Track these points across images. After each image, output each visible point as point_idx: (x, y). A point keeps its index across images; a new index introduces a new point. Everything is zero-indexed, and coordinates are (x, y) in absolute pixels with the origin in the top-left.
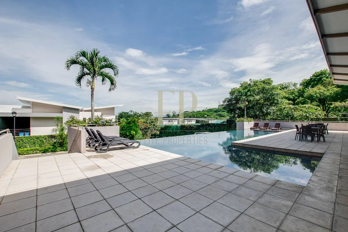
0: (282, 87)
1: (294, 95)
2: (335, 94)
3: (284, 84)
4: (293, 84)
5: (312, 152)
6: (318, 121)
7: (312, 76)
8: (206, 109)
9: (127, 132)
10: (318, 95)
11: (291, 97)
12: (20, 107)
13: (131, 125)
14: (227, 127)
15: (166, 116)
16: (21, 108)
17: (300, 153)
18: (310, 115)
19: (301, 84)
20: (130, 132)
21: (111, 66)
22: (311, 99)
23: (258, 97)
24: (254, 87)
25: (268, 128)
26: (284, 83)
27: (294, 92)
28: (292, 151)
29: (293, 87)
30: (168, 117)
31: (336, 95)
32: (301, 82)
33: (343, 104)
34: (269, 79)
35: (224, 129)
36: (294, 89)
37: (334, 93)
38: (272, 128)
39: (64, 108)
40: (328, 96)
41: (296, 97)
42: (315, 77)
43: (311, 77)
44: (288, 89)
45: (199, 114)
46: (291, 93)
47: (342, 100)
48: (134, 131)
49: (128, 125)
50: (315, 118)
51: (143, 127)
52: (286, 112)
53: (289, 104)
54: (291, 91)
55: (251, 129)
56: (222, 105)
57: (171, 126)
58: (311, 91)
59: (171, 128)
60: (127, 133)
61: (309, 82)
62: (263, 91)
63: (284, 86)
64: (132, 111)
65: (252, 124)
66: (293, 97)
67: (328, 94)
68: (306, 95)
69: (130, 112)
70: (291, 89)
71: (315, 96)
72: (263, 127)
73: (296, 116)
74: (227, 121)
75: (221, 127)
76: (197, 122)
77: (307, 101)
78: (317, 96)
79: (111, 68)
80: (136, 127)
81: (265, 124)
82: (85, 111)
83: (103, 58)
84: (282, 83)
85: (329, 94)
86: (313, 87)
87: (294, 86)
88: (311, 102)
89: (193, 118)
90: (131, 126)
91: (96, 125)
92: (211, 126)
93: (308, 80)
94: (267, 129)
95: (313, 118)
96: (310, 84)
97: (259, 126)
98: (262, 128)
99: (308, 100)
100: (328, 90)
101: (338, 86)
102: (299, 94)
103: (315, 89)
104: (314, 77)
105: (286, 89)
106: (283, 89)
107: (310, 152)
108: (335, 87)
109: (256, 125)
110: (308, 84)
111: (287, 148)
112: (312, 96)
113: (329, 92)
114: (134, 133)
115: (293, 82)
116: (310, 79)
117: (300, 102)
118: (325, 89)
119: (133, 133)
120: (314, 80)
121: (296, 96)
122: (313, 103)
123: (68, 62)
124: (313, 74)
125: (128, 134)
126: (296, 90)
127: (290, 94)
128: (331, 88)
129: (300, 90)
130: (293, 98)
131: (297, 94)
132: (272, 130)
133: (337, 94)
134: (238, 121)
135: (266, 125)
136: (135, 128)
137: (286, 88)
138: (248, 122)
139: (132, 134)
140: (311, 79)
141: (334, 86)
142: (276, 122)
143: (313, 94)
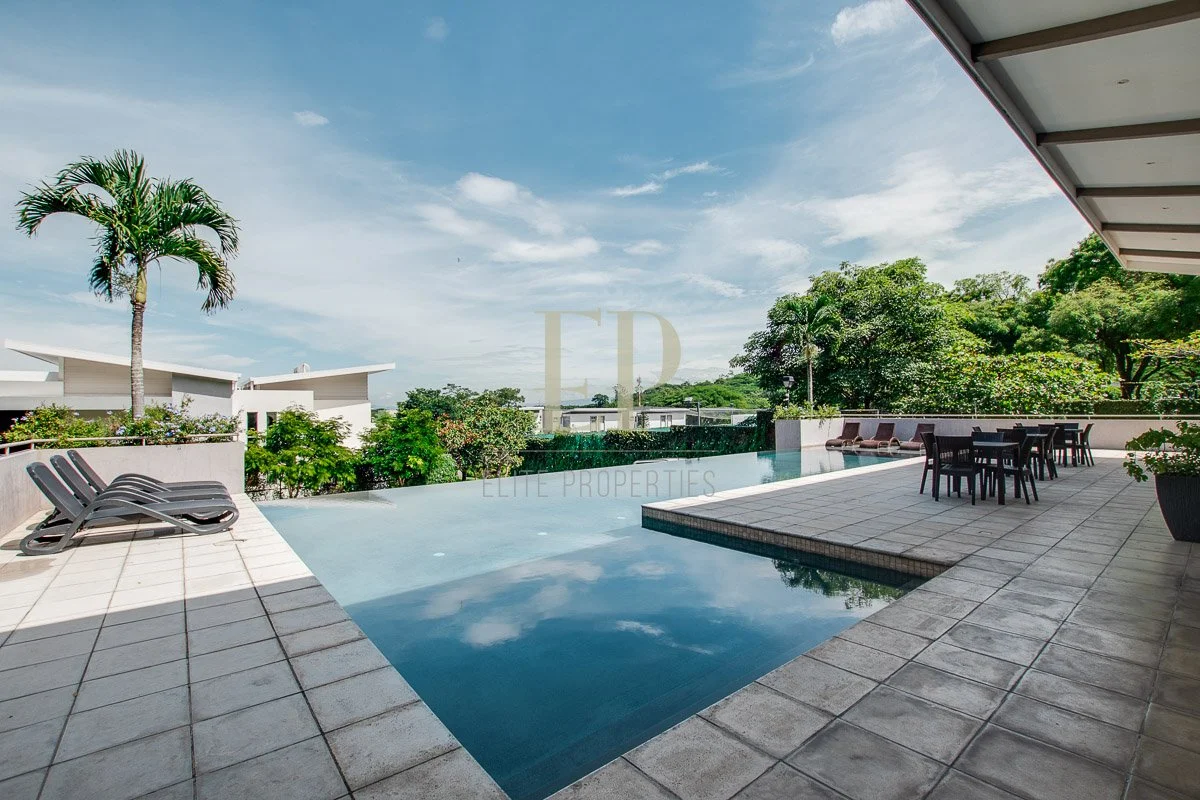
0: (970, 291)
1: (1011, 320)
2: (1159, 310)
3: (979, 280)
4: (1011, 278)
5: (909, 559)
6: (1076, 413)
7: (1078, 247)
8: (730, 376)
9: (393, 460)
10: (1097, 316)
11: (1000, 326)
12: (42, 376)
13: (409, 436)
14: (758, 439)
15: (594, 400)
16: (43, 380)
17: (864, 559)
18: (1052, 390)
19: (1042, 281)
20: (404, 461)
21: (210, 218)
22: (1072, 331)
23: (865, 329)
24: (854, 293)
25: (889, 442)
26: (978, 276)
27: (1013, 309)
28: (837, 548)
29: (1012, 292)
30: (600, 406)
31: (1163, 315)
32: (1043, 271)
33: (1179, 345)
34: (913, 262)
35: (749, 444)
36: (1014, 299)
37: (1156, 308)
38: (904, 444)
39: (177, 377)
40: (1134, 320)
41: (1020, 327)
42: (1091, 250)
43: (1075, 251)
44: (993, 298)
45: (699, 392)
46: (1002, 313)
47: (1183, 331)
48: (420, 456)
49: (399, 436)
50: (1067, 405)
51: (460, 442)
52: (967, 380)
53: (979, 351)
54: (1005, 305)
55: (828, 445)
56: (744, 360)
57: (574, 438)
58: (1070, 303)
59: (575, 444)
60: (394, 463)
61: (1069, 271)
62: (887, 306)
63: (979, 287)
64: (453, 387)
65: (835, 426)
66: (1008, 325)
67: (1135, 312)
68: (1053, 317)
69: (447, 390)
70: (1004, 297)
71: (1087, 320)
72: (875, 439)
73: (998, 395)
74: (758, 418)
75: (740, 439)
76: (690, 419)
77: (1058, 342)
78: (1092, 320)
79: (209, 225)
80: (431, 443)
81: (882, 426)
82: (264, 387)
83: (181, 186)
84: (974, 278)
85: (1137, 311)
86: (1080, 288)
87: (1015, 286)
88: (1072, 343)
89: (677, 406)
90: (407, 440)
91: (141, 441)
92: (705, 436)
93: (1063, 264)
94: (885, 445)
95: (1061, 405)
96: (1073, 279)
97: (861, 434)
98: (870, 441)
99: (1057, 337)
100: (1135, 298)
101: (1173, 282)
102: (1030, 317)
103: (1086, 294)
104: (1087, 251)
105: (987, 298)
106: (974, 297)
107: (900, 557)
108: (1164, 287)
109: (851, 431)
110: (1064, 277)
111: (821, 538)
112: (1073, 321)
113: (1136, 304)
114: (420, 462)
115: (1014, 272)
116: (1071, 260)
117: (1031, 343)
118: (1124, 295)
119: (416, 464)
120: (1087, 265)
121: (1020, 322)
122: (1078, 347)
123: (29, 204)
124: (1082, 239)
125: (397, 466)
126: (1023, 300)
127: (997, 314)
128: (1145, 291)
129: (1037, 301)
130: (1007, 330)
131: (1023, 315)
132: (902, 448)
133: (1165, 311)
134: (780, 418)
135: (885, 432)
136: (425, 446)
137: (987, 293)
138: (819, 420)
139: (412, 466)
140: (1076, 259)
141: (1158, 283)
142: (921, 421)
143: (1077, 313)
